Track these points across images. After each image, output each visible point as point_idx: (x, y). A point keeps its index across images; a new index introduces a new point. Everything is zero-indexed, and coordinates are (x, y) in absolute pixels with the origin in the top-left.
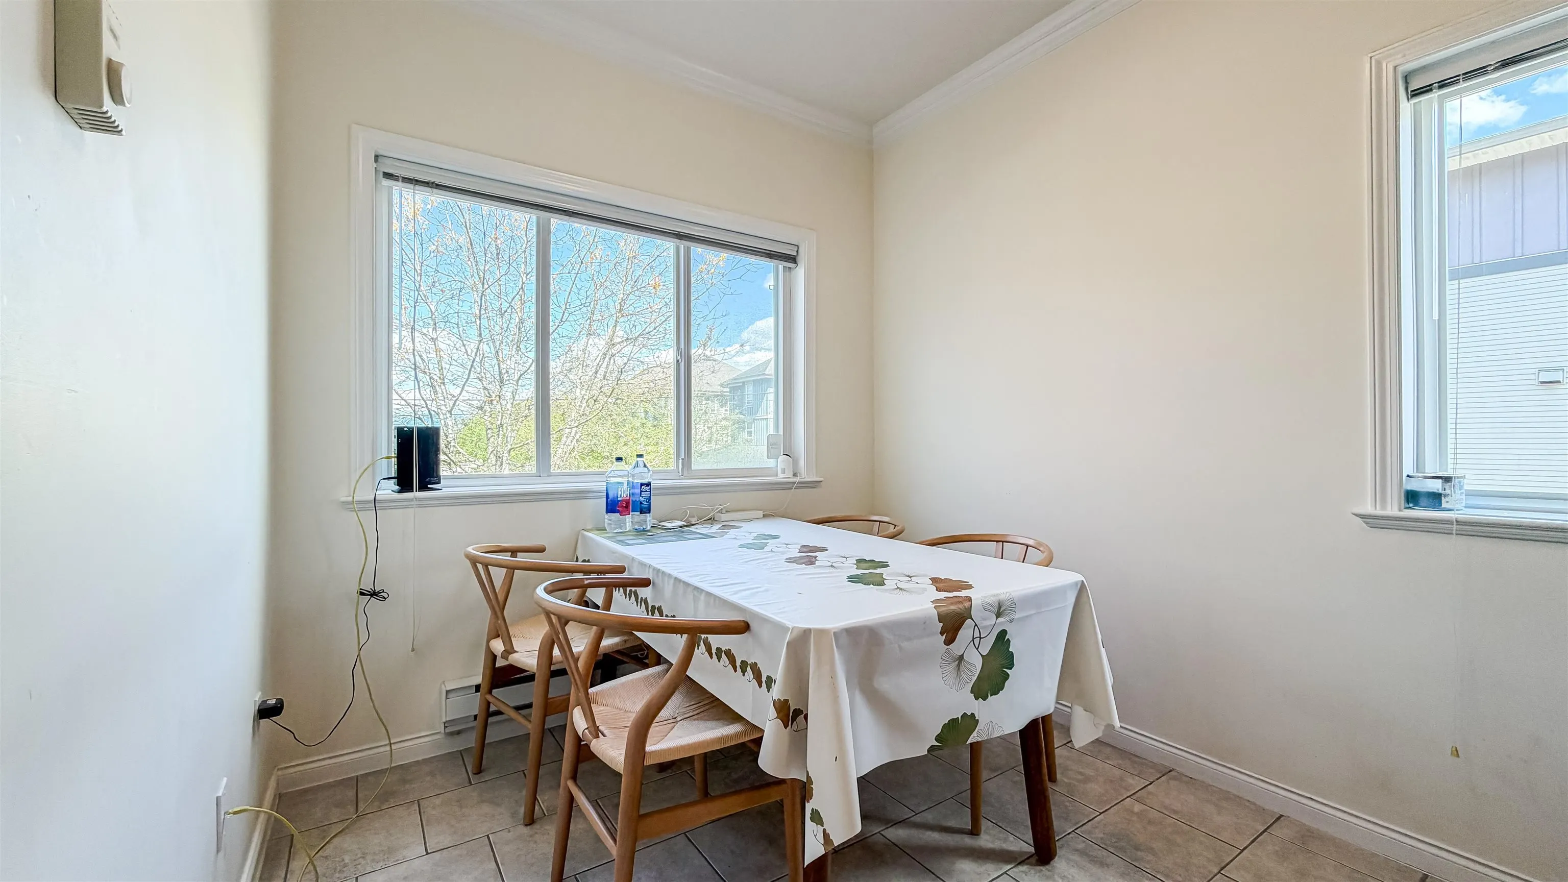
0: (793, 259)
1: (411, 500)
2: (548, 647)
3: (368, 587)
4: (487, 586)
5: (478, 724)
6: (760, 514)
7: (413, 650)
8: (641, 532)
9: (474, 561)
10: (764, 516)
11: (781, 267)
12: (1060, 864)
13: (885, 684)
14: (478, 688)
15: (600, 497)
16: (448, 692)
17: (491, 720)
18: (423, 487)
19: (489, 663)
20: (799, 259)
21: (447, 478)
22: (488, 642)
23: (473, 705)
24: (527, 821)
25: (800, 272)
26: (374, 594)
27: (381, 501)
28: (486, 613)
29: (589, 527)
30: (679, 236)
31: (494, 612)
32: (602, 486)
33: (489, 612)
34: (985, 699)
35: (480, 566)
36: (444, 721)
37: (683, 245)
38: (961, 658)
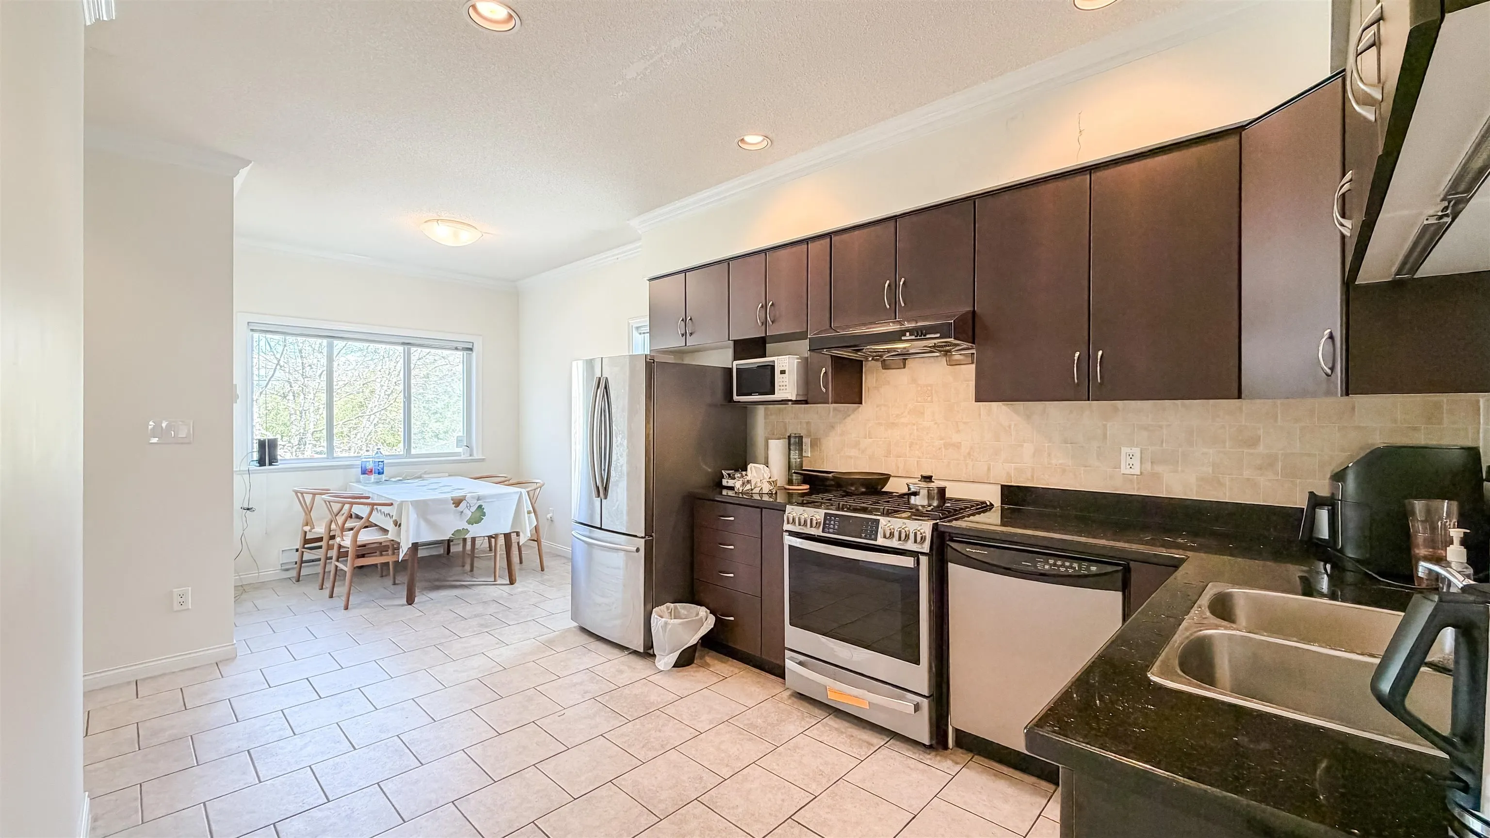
0: (471, 349)
1: (266, 470)
2: (329, 523)
3: (246, 506)
4: (303, 504)
5: (297, 566)
6: (447, 474)
7: (266, 533)
8: (378, 483)
9: (296, 492)
10: (449, 476)
11: (465, 353)
12: (516, 585)
13: (432, 518)
14: (297, 550)
15: (358, 468)
16: (283, 551)
17: (303, 565)
18: (270, 464)
19: (303, 536)
20: (474, 350)
21: (281, 460)
22: (303, 527)
23: (296, 557)
24: (320, 588)
25: (474, 354)
26: (248, 509)
27: (251, 470)
28: (302, 516)
29: (353, 481)
30: (404, 344)
31: (306, 514)
32: (359, 463)
33: (304, 514)
34: (472, 524)
35: (299, 495)
36: (281, 562)
37: (406, 347)
38: (462, 512)
